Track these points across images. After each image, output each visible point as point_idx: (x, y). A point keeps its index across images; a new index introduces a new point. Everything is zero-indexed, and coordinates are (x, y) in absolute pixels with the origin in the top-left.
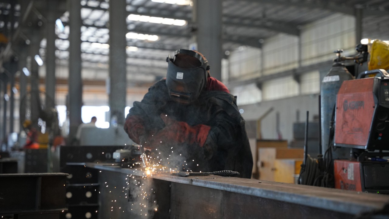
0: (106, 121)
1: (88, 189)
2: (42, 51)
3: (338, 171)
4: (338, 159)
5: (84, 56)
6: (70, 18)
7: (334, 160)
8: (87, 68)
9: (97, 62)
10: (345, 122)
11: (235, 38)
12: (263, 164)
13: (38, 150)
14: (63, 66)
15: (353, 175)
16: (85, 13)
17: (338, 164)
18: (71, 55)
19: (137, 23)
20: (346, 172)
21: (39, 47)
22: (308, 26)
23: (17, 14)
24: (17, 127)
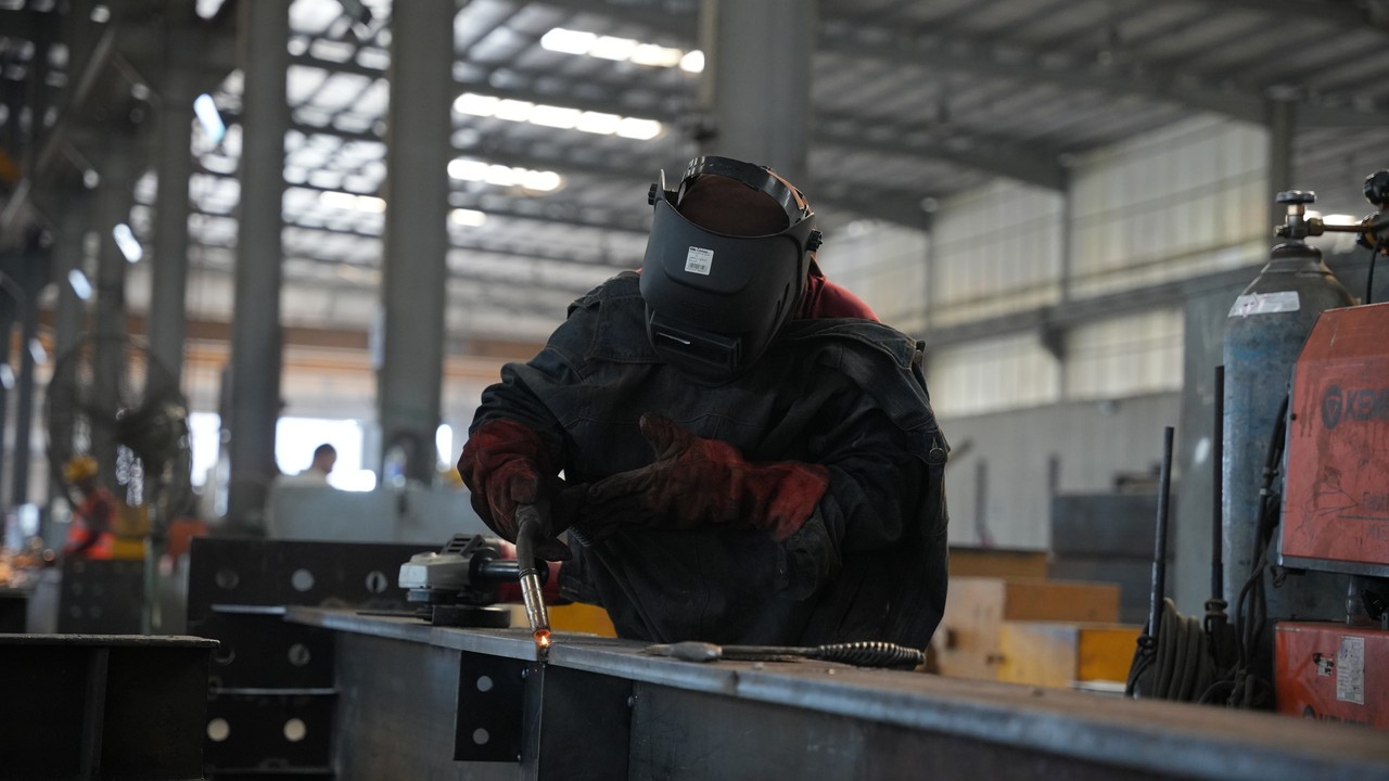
0: (365, 466)
1: (292, 709)
2: (140, 216)
3: (1293, 665)
4: (1293, 619)
5: (291, 238)
6: (246, 96)
7: (1276, 621)
8: (302, 283)
9: (337, 261)
10: (1330, 472)
11: (836, 191)
12: (953, 640)
13: (108, 564)
14: (215, 272)
15: (1360, 682)
16: (301, 82)
17: (1292, 639)
18: (242, 233)
19: (485, 126)
20: (1327, 670)
21: (132, 201)
22: (1099, 156)
23: (57, 80)
24: (38, 486)
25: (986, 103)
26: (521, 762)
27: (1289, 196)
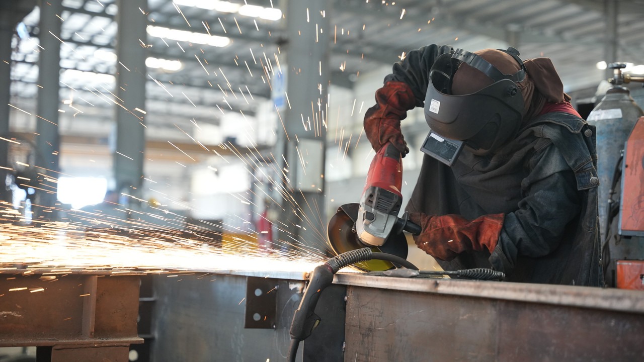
4: (627, 259)
5: (63, 94)
7: (616, 260)
17: (627, 268)
25: (380, 31)
26: (275, 329)
27: (615, 65)
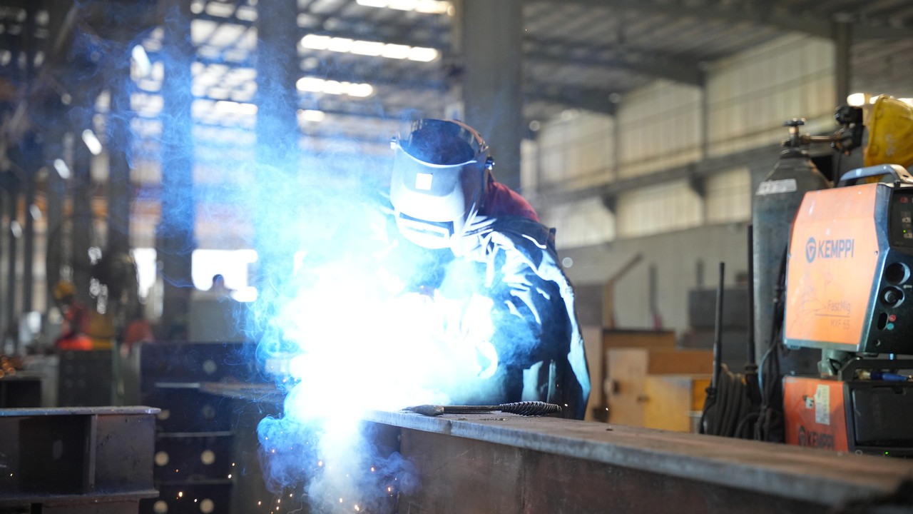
1: (206, 445)
2: (100, 122)
3: (793, 402)
5: (197, 132)
6: (164, 42)
7: (783, 375)
9: (229, 146)
10: (811, 289)
11: (552, 91)
12: (617, 388)
14: (151, 157)
15: (828, 412)
16: (200, 30)
17: (792, 385)
18: (164, 129)
19: (322, 56)
20: (811, 405)
21: (93, 112)
22: (724, 63)
23: (41, 34)
24: (39, 300)
25: (649, 31)
